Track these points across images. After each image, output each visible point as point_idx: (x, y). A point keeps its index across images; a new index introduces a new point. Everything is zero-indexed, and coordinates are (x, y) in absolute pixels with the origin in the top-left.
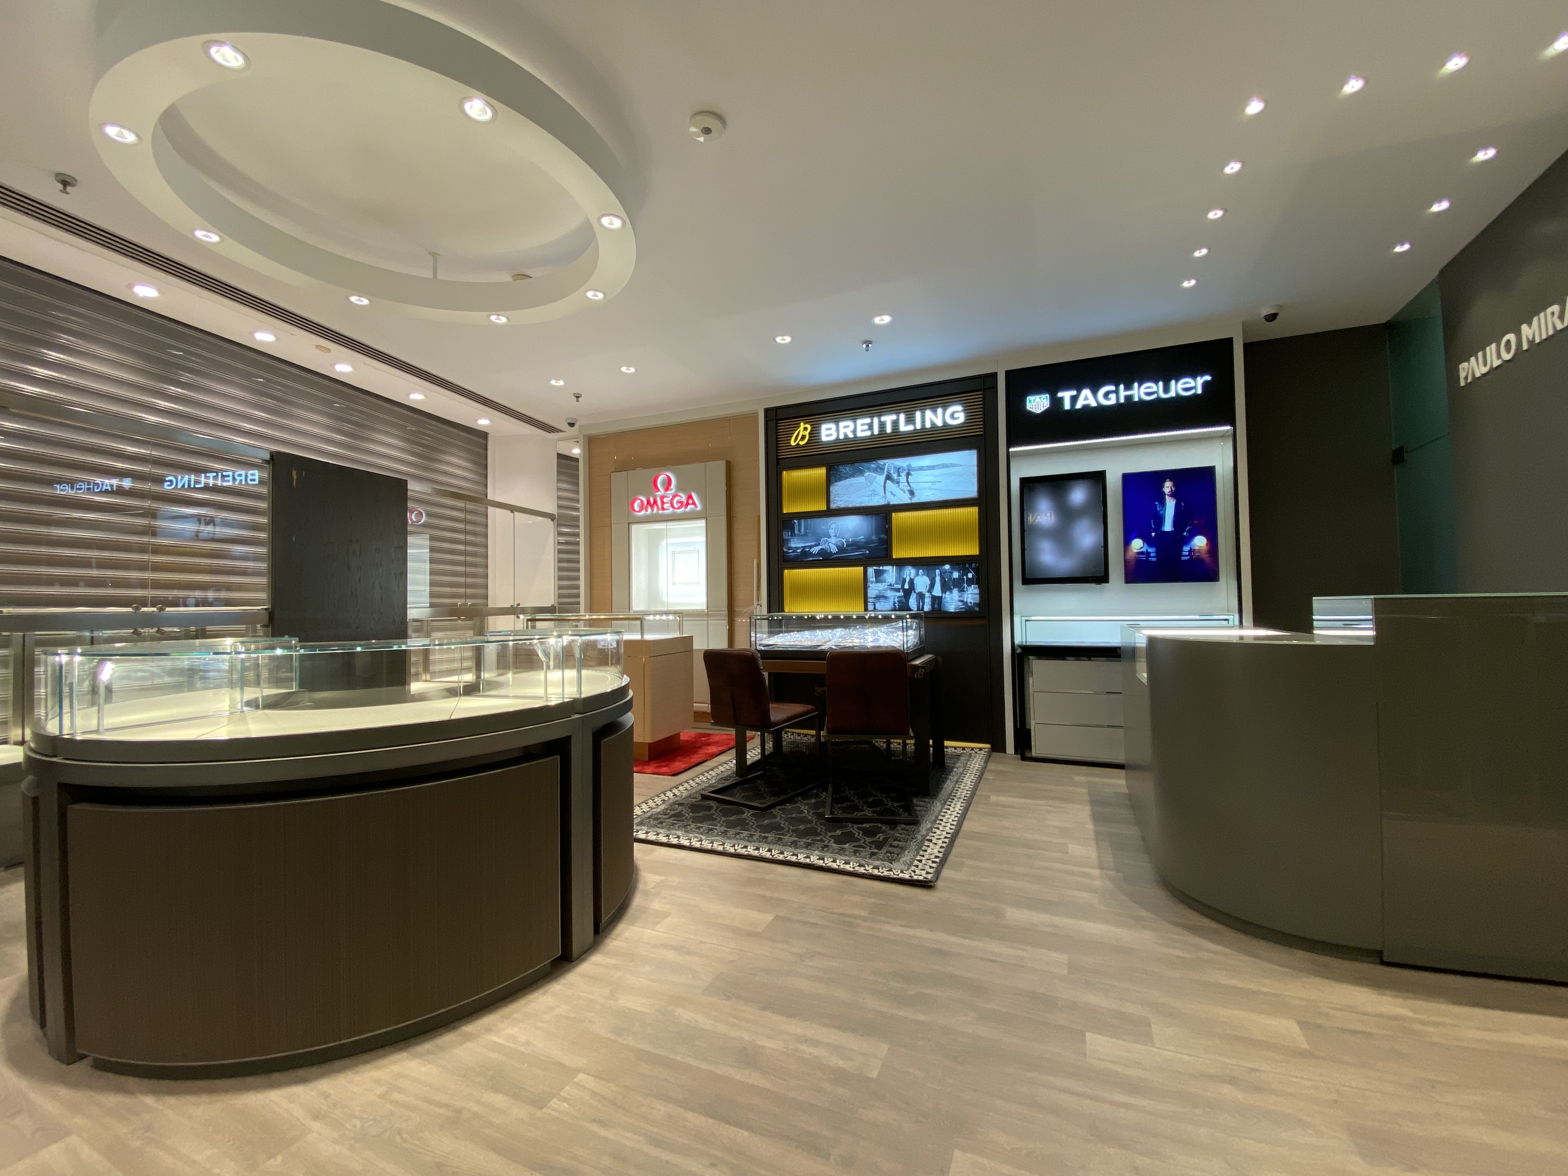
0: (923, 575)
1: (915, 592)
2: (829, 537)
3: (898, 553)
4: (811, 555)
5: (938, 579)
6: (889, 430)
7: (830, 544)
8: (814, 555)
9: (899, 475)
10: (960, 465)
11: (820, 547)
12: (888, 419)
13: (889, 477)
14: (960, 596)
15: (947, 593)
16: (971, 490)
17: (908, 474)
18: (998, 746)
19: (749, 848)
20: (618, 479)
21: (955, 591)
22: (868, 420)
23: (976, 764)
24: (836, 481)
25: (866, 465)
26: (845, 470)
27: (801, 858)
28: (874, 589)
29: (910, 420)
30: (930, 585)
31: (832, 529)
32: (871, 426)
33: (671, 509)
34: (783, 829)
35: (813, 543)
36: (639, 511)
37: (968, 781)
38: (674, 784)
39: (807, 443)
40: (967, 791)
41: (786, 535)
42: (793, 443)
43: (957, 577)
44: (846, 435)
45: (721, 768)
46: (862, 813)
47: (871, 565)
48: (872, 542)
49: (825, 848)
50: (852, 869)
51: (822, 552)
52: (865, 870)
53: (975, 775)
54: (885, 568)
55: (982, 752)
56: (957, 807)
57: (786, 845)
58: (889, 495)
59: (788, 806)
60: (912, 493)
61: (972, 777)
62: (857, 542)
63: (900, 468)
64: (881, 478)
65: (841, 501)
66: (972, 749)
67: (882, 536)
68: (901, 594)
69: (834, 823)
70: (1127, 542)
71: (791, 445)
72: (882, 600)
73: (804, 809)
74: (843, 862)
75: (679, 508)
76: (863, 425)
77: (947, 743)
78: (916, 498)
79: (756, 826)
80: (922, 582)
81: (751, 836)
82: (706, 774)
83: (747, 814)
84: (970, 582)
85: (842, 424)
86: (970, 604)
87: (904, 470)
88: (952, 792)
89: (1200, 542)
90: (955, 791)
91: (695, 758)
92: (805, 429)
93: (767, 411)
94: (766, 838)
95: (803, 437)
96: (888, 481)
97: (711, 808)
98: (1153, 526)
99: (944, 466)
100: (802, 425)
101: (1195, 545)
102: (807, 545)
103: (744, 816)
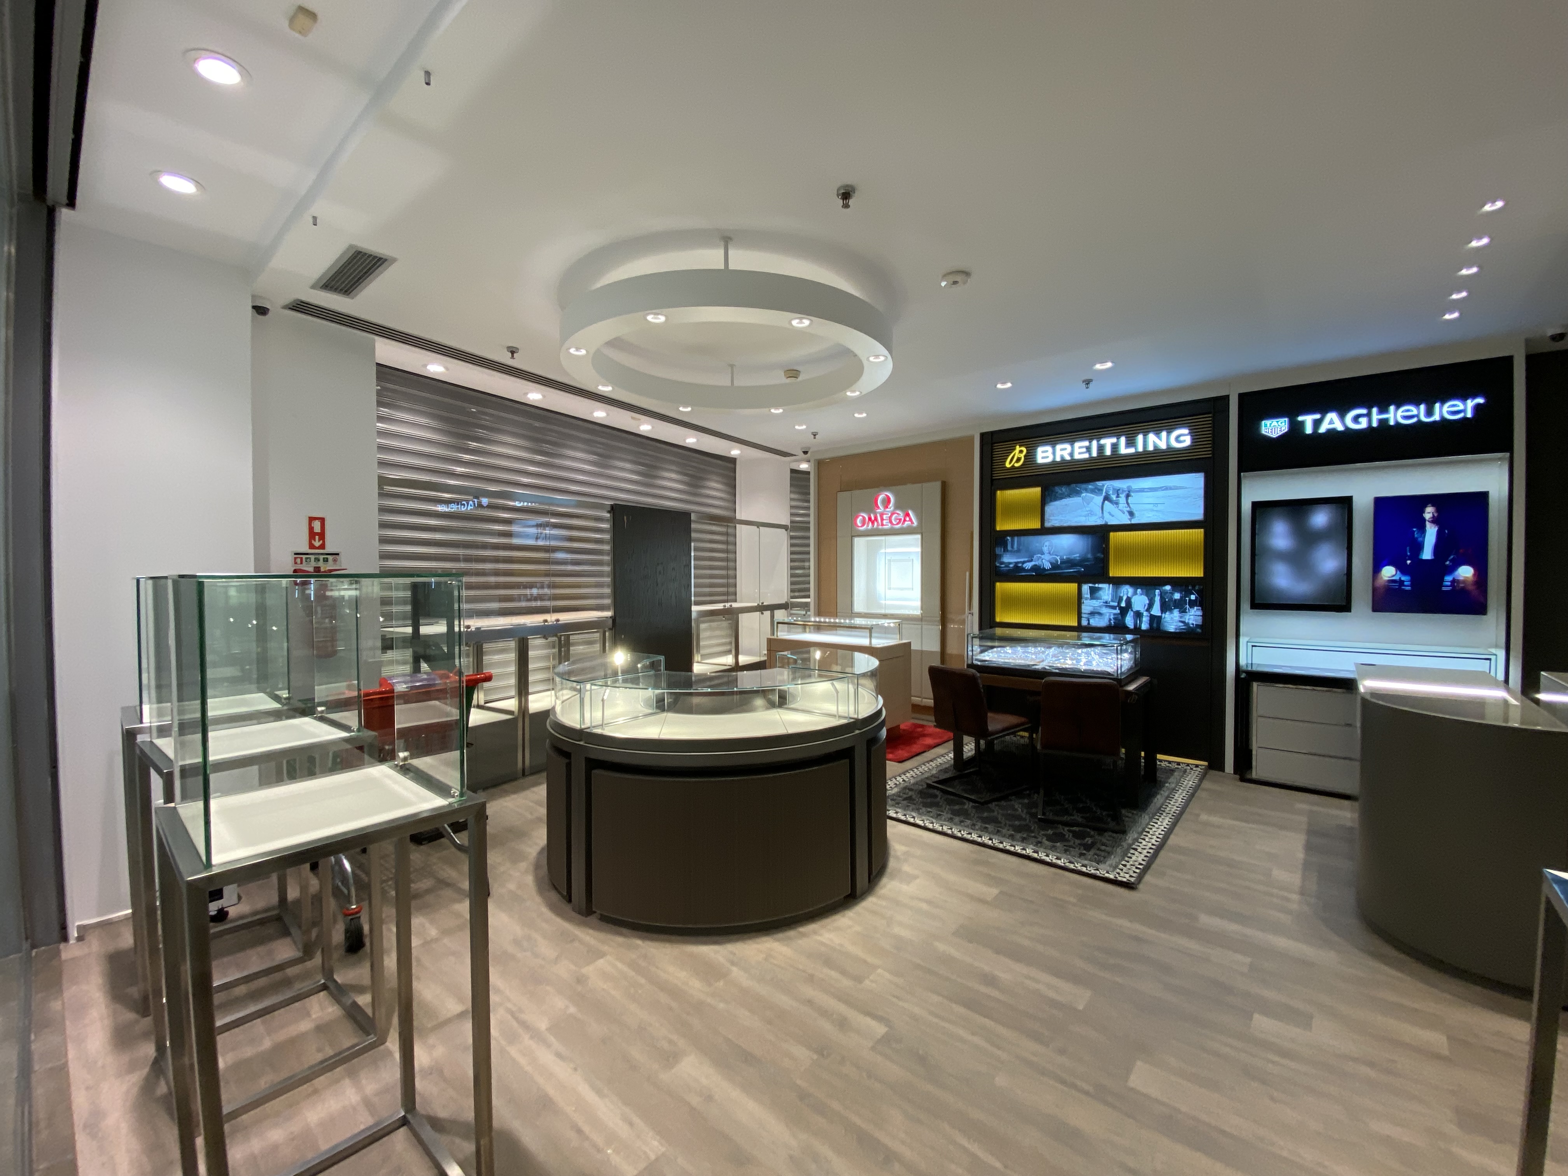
0: (1141, 594)
1: (1132, 610)
2: (1043, 554)
3: (1114, 572)
4: (1024, 570)
5: (1157, 599)
6: (1108, 452)
7: (1043, 561)
8: (1028, 571)
9: (1118, 496)
10: (1186, 488)
11: (1033, 563)
12: (1108, 442)
13: (1107, 498)
14: (1181, 617)
15: (1167, 613)
16: (1197, 512)
17: (1128, 496)
18: (1216, 764)
19: (973, 834)
20: (843, 496)
21: (1176, 613)
22: (1086, 443)
23: (1190, 781)
24: (1051, 501)
25: (1084, 486)
26: (1061, 490)
27: (1018, 849)
28: (1088, 606)
29: (1131, 443)
30: (1148, 604)
31: (1046, 546)
32: (1089, 449)
33: (890, 525)
34: (1000, 823)
35: (1026, 559)
36: (863, 525)
37: (1179, 798)
38: (901, 771)
39: (1022, 465)
40: (1177, 807)
41: (999, 550)
42: (1008, 465)
43: (1179, 598)
44: (1062, 457)
45: (939, 760)
46: (1072, 818)
47: (1086, 582)
48: (1087, 560)
49: (1039, 843)
50: (1063, 865)
51: (1036, 568)
52: (1075, 866)
53: (1188, 792)
54: (1101, 586)
55: (1199, 769)
56: (1164, 822)
57: (1004, 836)
58: (1106, 515)
59: (1003, 803)
60: (1131, 514)
61: (1184, 795)
62: (1072, 560)
63: (1119, 490)
64: (1099, 499)
65: (1056, 520)
66: (1188, 765)
67: (1099, 555)
68: (1117, 611)
69: (1046, 823)
70: (1377, 569)
71: (1006, 467)
72: (1097, 616)
73: (1018, 806)
74: (1055, 857)
75: (898, 524)
76: (1080, 447)
77: (1159, 756)
78: (1136, 518)
79: (977, 817)
80: (1140, 601)
81: (974, 825)
82: (928, 765)
83: (968, 806)
84: (1192, 604)
85: (1059, 447)
86: (1191, 626)
87: (1123, 491)
88: (1161, 807)
89: (1466, 572)
90: (1164, 807)
91: (915, 748)
92: (1021, 452)
93: (983, 435)
94: (986, 828)
95: (1019, 460)
96: (1106, 502)
97: (936, 796)
98: (1409, 554)
99: (1167, 488)
100: (1018, 448)
101: (1459, 575)
102: (1019, 560)
103: (966, 807)
